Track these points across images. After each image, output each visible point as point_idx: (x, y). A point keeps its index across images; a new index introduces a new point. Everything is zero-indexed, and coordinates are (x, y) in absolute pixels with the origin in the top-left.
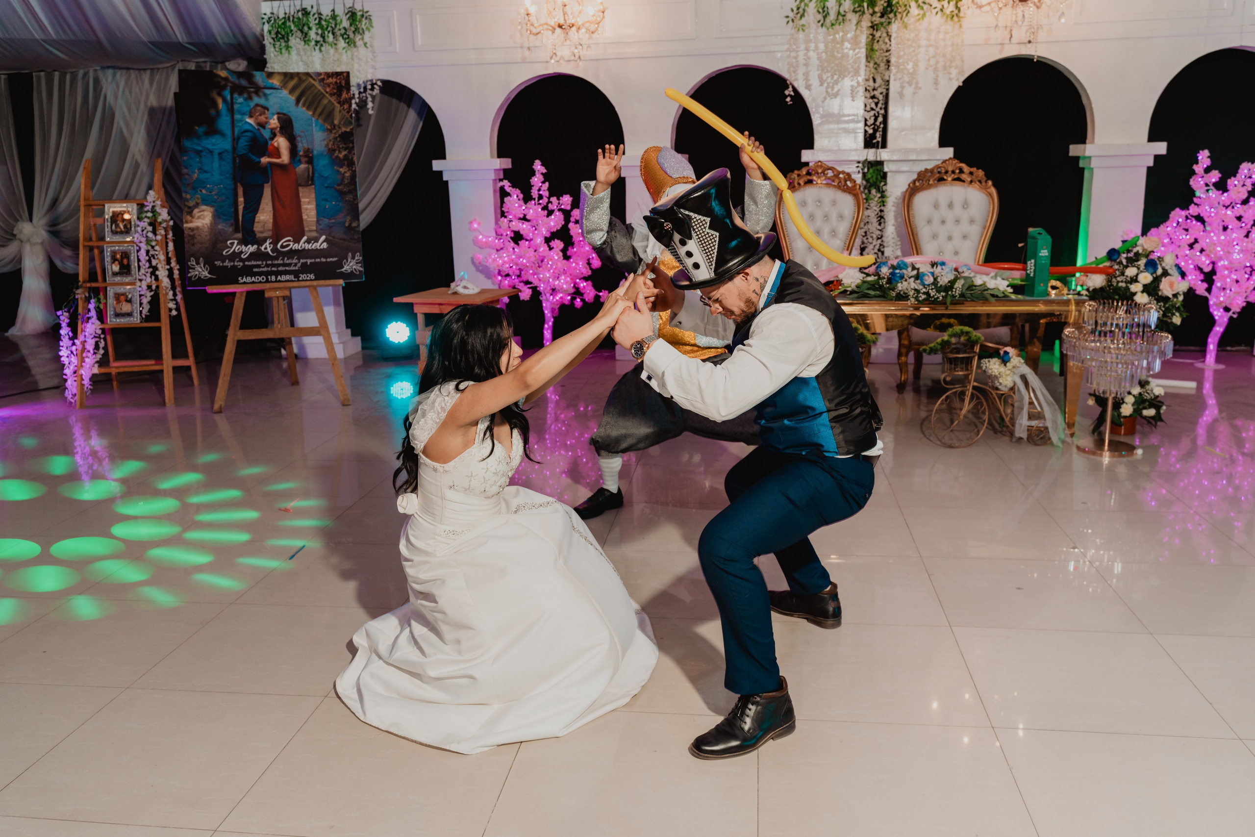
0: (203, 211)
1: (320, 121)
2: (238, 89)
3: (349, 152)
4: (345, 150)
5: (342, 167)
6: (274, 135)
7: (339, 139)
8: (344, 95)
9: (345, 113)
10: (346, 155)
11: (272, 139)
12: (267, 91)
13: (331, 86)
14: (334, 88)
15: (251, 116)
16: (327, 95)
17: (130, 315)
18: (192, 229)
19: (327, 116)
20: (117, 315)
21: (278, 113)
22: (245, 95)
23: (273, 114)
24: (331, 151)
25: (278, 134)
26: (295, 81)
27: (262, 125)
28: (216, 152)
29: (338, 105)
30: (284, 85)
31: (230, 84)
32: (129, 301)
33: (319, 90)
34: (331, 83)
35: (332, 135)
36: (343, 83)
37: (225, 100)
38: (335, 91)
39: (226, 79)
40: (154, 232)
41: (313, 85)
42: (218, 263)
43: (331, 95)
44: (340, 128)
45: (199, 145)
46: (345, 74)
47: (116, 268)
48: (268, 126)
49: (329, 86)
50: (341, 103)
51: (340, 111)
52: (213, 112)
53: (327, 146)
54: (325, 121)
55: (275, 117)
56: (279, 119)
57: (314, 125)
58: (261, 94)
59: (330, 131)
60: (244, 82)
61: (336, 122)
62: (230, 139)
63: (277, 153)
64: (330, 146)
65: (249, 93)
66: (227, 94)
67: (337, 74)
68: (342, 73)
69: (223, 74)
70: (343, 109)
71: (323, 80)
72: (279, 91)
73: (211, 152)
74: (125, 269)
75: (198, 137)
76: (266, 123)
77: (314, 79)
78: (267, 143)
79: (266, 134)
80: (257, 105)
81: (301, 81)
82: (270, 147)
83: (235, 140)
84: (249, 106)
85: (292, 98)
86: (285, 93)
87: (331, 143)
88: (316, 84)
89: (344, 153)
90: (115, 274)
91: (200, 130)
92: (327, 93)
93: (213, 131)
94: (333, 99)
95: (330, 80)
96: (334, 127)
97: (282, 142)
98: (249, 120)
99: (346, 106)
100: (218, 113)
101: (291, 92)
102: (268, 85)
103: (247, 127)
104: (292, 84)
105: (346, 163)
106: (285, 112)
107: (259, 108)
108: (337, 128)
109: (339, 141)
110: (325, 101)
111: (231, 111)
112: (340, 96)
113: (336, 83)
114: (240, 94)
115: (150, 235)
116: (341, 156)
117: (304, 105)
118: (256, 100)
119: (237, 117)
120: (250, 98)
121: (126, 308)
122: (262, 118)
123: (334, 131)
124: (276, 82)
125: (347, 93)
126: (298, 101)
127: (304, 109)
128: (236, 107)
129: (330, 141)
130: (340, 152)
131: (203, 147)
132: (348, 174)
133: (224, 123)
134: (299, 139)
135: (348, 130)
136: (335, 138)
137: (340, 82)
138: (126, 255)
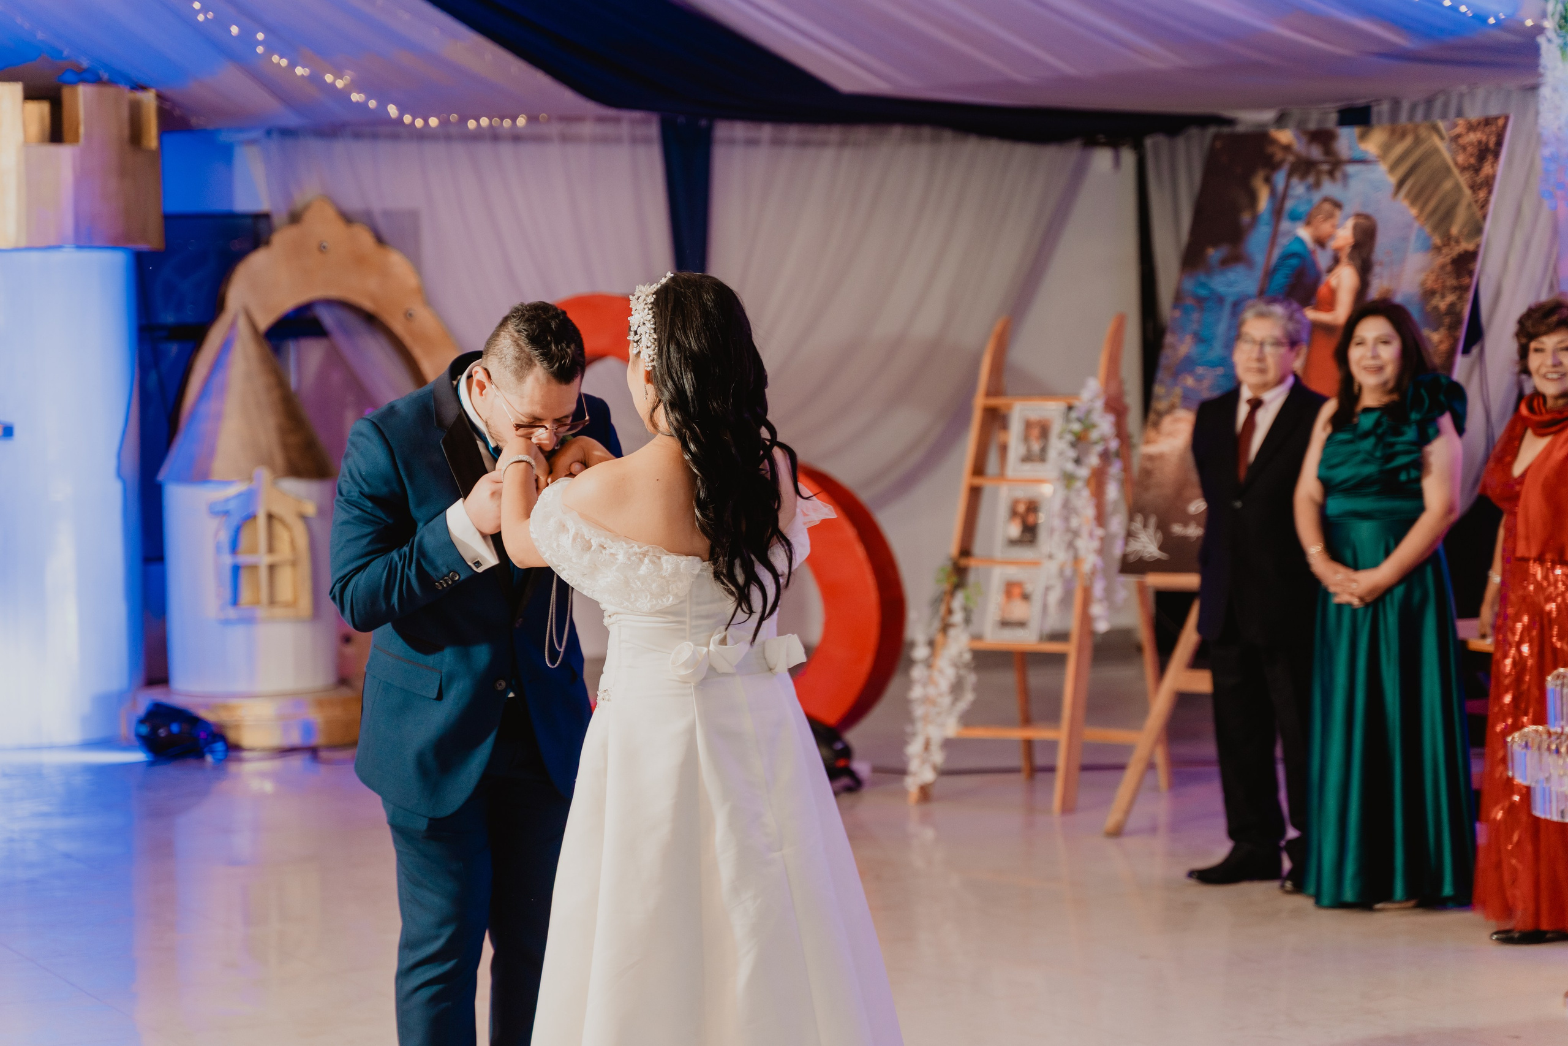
0: (1177, 420)
1: (1428, 229)
2: (1304, 168)
3: (1460, 298)
4: (1455, 289)
5: (1436, 329)
6: (1336, 261)
7: (1449, 268)
8: (1487, 169)
9: (1476, 208)
10: (1452, 305)
11: (1330, 270)
12: (1351, 169)
13: (1470, 149)
14: (1471, 155)
15: (1308, 223)
16: (1456, 171)
17: (1022, 624)
18: (1151, 458)
19: (1442, 219)
20: (1005, 624)
21: (1358, 215)
22: (1311, 180)
23: (1347, 218)
24: (1429, 294)
25: (1344, 258)
26: (1408, 141)
27: (1321, 242)
28: (1229, 301)
29: (1467, 192)
30: (1386, 148)
31: (1291, 158)
32: (1026, 597)
33: (1444, 161)
34: (1471, 144)
35: (1440, 260)
36: (1493, 140)
37: (1273, 193)
38: (1472, 161)
39: (1287, 148)
40: (1078, 461)
41: (1436, 151)
42: (1177, 529)
43: (1463, 169)
44: (1457, 242)
45: (1203, 285)
46: (1501, 122)
47: (1014, 530)
48: (1333, 244)
49: (1464, 148)
50: (1474, 188)
51: (1469, 205)
52: (1246, 218)
53: (1423, 284)
54: (1435, 228)
55: (1350, 223)
56: (1356, 227)
57: (1413, 238)
58: (1338, 174)
59: (1438, 249)
60: (1316, 152)
61: (1455, 230)
62: (1259, 273)
63: (1330, 304)
64: (1430, 284)
65: (1319, 174)
66: (1280, 178)
67: (1487, 122)
68: (1497, 118)
69: (1285, 136)
70: (1476, 201)
71: (1458, 136)
72: (1370, 167)
73: (1220, 300)
74: (1030, 533)
75: (1209, 271)
76: (1331, 236)
77: (1442, 137)
78: (1317, 279)
79: (1323, 259)
80: (1326, 200)
81: (1418, 141)
82: (1322, 290)
83: (1270, 274)
84: (1310, 201)
85: (1392, 180)
86: (1383, 168)
87: (1433, 277)
88: (1442, 146)
89: (1451, 298)
90: (1013, 543)
91: (1214, 254)
92: (1456, 164)
93: (1236, 258)
94: (1463, 180)
95: (1473, 137)
96: (1448, 239)
97: (1345, 279)
98: (1304, 233)
99: (1482, 194)
100: (1255, 218)
101: (1393, 168)
102: (1357, 155)
103: (1296, 248)
104: (1399, 149)
105: (1447, 320)
106: (1369, 211)
107: (1327, 207)
108: (1453, 243)
109: (1448, 273)
110: (1448, 185)
111: (1277, 212)
112: (1477, 170)
113: (1480, 142)
114: (1303, 176)
115: (1070, 467)
116: (1443, 305)
117: (1407, 196)
118: (1329, 188)
119: (1285, 225)
120: (1317, 185)
121: (1018, 610)
122: (1325, 228)
123: (1445, 251)
124: (1371, 147)
125: (1493, 167)
126: (1401, 184)
127: (1405, 203)
128: (1289, 205)
129: (1432, 272)
130: (1443, 296)
131: (1213, 292)
132: (1444, 347)
133: (1257, 242)
134: (1377, 269)
135: (1470, 247)
136: (1443, 267)
137: (1487, 144)
138: (1033, 507)
